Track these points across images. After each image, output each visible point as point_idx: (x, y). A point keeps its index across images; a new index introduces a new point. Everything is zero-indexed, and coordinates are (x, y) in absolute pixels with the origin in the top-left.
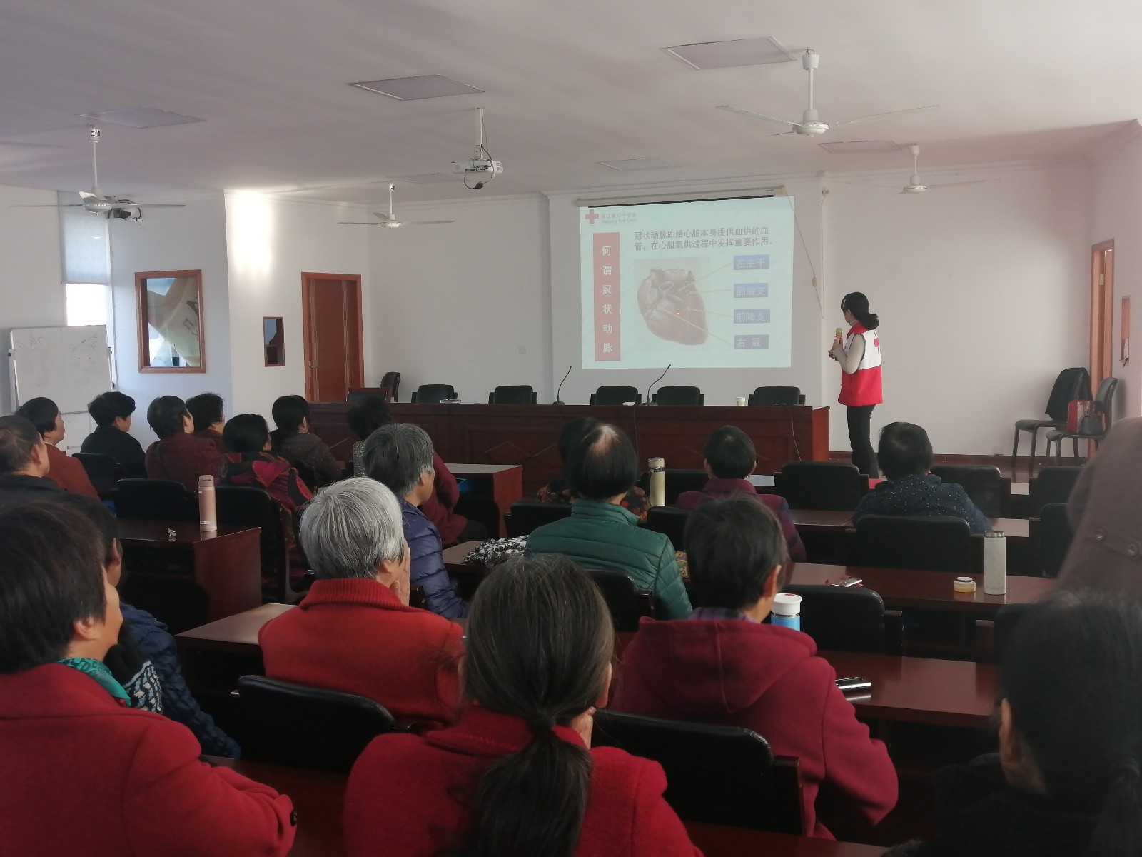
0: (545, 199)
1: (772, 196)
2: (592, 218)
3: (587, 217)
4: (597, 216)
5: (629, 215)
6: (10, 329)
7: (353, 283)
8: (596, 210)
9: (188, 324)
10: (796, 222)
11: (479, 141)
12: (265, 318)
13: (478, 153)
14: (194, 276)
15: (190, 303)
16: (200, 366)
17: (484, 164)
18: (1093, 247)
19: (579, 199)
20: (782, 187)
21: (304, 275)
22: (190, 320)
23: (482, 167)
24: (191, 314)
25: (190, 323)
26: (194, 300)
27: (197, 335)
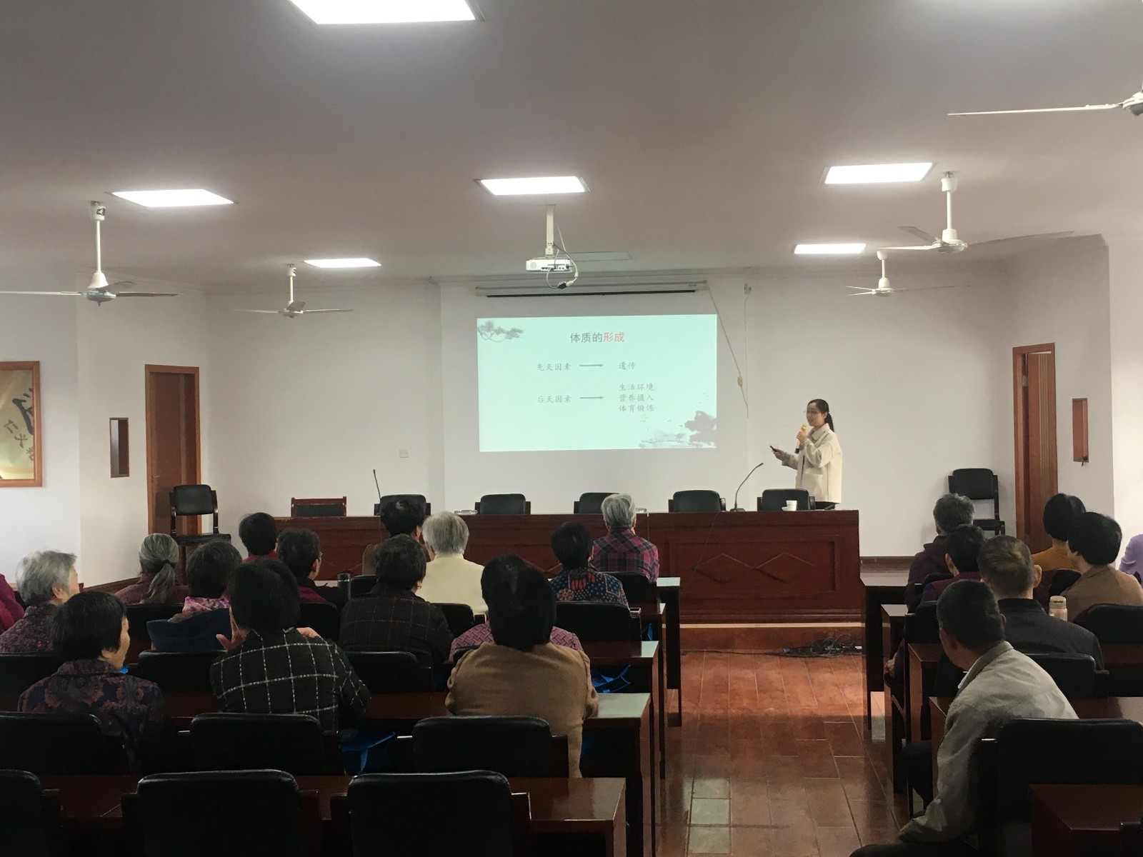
0: (436, 287)
1: (693, 291)
7: (191, 378)
8: (494, 301)
9: (11, 426)
10: (720, 319)
11: (550, 239)
12: (111, 419)
13: (549, 250)
14: (31, 369)
15: (18, 402)
16: (33, 478)
17: (563, 263)
18: (1015, 350)
19: (477, 288)
20: (705, 282)
21: (147, 366)
22: (15, 423)
23: (562, 267)
24: (17, 415)
25: (14, 425)
26: (25, 398)
27: (21, 439)
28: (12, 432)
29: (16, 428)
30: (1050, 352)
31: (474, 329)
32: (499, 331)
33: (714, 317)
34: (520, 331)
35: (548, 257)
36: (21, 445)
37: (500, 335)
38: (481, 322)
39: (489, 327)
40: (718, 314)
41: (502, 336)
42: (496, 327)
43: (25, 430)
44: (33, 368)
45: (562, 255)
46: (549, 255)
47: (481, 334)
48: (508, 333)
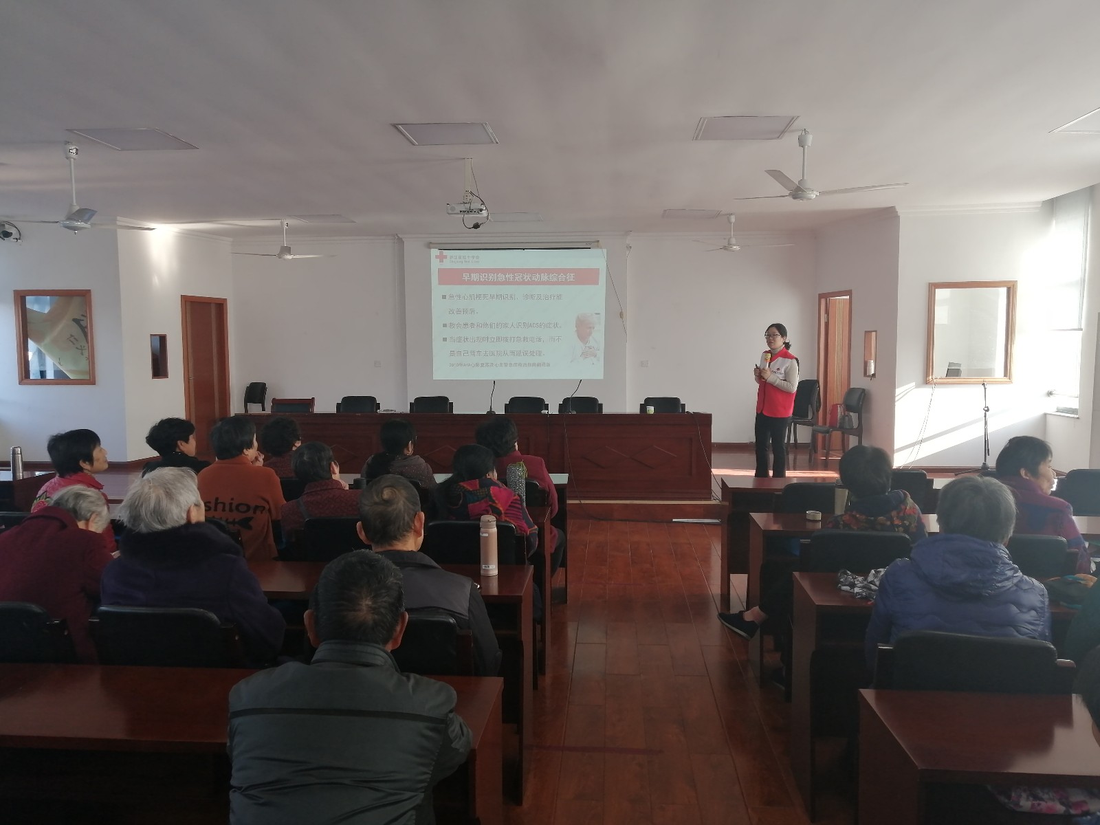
0: (401, 241)
1: (590, 248)
2: (441, 258)
3: (437, 257)
4: (446, 257)
5: (473, 257)
7: (220, 306)
8: (445, 252)
10: (608, 269)
12: (152, 335)
15: (76, 321)
17: (478, 207)
18: (820, 295)
19: (430, 243)
20: (599, 241)
21: (183, 297)
24: (76, 330)
25: (75, 339)
26: (82, 318)
27: (81, 349)
28: (74, 344)
29: (77, 340)
30: (848, 297)
36: (82, 354)
43: (83, 343)
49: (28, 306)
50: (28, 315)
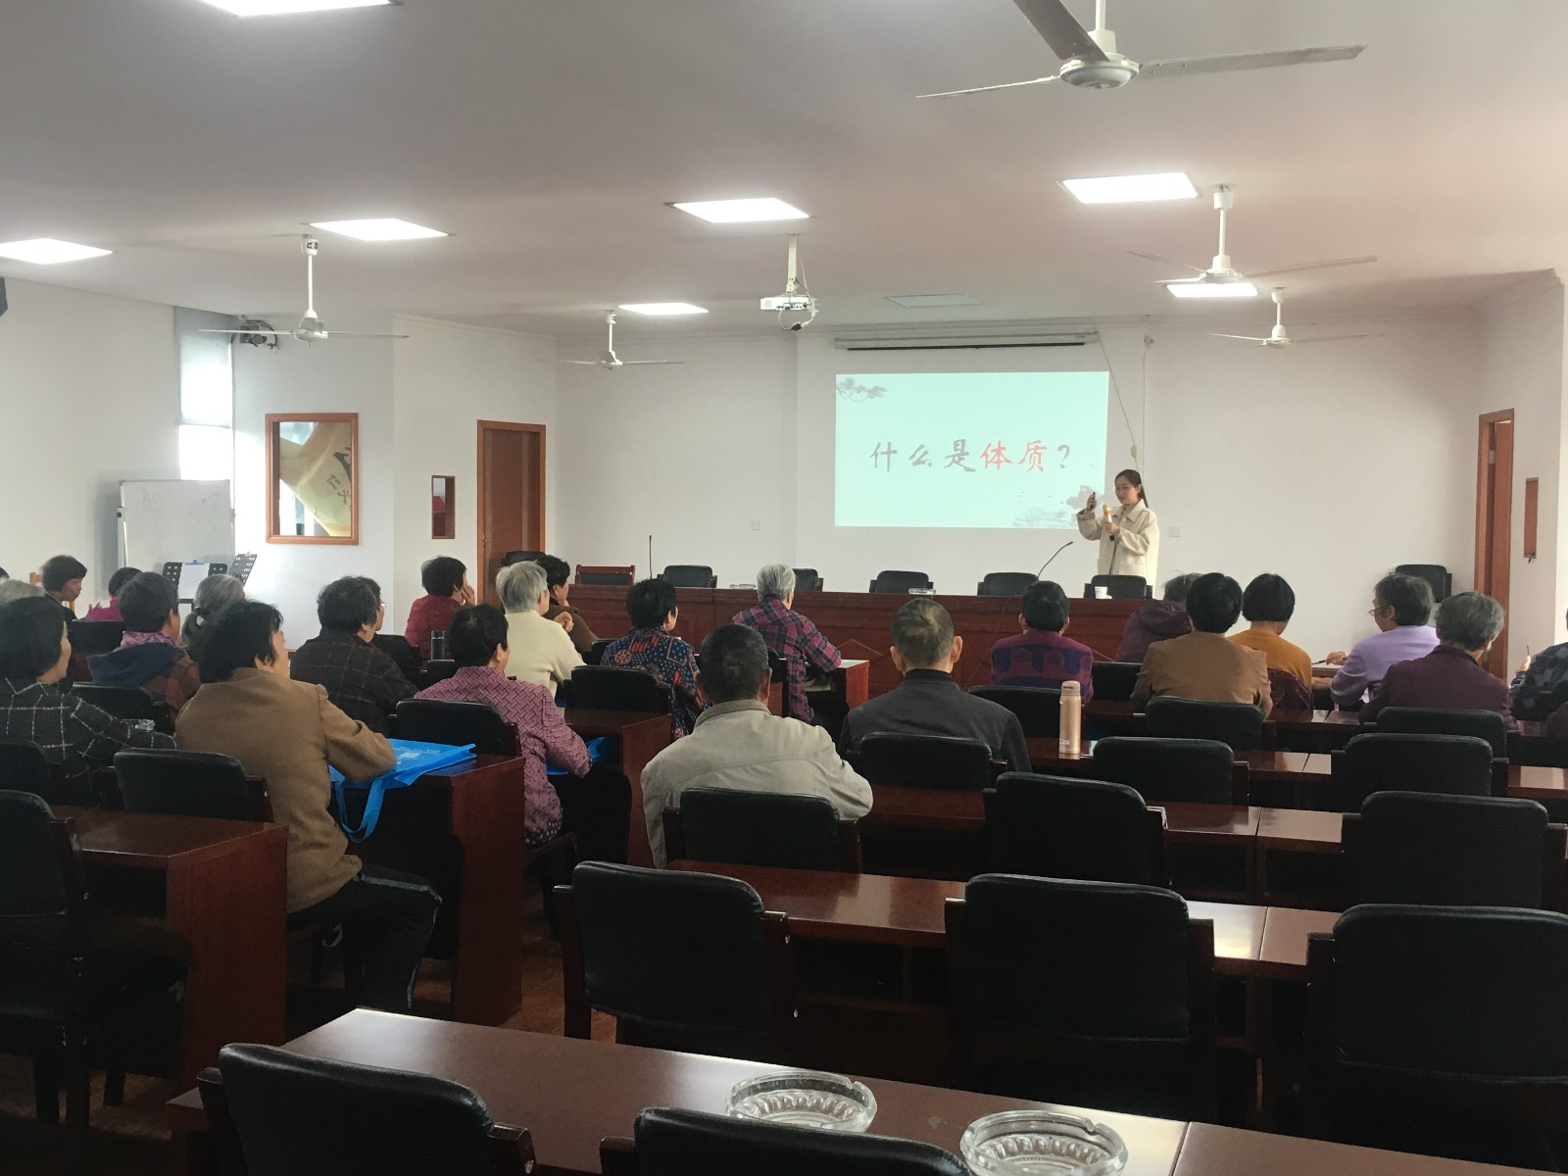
0: (792, 337)
6: (121, 483)
7: (536, 435)
9: (333, 481)
10: (1112, 377)
11: (792, 273)
12: (433, 477)
13: (791, 287)
14: (348, 421)
15: (340, 456)
16: (349, 535)
17: (800, 300)
18: (1481, 418)
19: (837, 339)
20: (1096, 333)
21: (481, 423)
22: (338, 478)
23: (799, 305)
24: (337, 468)
25: (336, 480)
27: (344, 495)
28: (335, 488)
29: (339, 483)
30: (1509, 422)
31: (832, 387)
32: (861, 389)
33: (1107, 374)
34: (883, 390)
35: (789, 294)
37: (861, 394)
38: (841, 378)
39: (849, 384)
40: (1111, 372)
41: (864, 394)
42: (856, 385)
44: (350, 421)
45: (800, 292)
46: (789, 292)
47: (840, 393)
48: (870, 391)
49: (282, 435)
50: (282, 448)
